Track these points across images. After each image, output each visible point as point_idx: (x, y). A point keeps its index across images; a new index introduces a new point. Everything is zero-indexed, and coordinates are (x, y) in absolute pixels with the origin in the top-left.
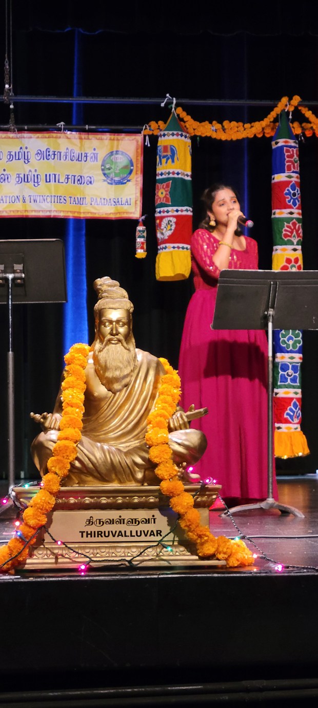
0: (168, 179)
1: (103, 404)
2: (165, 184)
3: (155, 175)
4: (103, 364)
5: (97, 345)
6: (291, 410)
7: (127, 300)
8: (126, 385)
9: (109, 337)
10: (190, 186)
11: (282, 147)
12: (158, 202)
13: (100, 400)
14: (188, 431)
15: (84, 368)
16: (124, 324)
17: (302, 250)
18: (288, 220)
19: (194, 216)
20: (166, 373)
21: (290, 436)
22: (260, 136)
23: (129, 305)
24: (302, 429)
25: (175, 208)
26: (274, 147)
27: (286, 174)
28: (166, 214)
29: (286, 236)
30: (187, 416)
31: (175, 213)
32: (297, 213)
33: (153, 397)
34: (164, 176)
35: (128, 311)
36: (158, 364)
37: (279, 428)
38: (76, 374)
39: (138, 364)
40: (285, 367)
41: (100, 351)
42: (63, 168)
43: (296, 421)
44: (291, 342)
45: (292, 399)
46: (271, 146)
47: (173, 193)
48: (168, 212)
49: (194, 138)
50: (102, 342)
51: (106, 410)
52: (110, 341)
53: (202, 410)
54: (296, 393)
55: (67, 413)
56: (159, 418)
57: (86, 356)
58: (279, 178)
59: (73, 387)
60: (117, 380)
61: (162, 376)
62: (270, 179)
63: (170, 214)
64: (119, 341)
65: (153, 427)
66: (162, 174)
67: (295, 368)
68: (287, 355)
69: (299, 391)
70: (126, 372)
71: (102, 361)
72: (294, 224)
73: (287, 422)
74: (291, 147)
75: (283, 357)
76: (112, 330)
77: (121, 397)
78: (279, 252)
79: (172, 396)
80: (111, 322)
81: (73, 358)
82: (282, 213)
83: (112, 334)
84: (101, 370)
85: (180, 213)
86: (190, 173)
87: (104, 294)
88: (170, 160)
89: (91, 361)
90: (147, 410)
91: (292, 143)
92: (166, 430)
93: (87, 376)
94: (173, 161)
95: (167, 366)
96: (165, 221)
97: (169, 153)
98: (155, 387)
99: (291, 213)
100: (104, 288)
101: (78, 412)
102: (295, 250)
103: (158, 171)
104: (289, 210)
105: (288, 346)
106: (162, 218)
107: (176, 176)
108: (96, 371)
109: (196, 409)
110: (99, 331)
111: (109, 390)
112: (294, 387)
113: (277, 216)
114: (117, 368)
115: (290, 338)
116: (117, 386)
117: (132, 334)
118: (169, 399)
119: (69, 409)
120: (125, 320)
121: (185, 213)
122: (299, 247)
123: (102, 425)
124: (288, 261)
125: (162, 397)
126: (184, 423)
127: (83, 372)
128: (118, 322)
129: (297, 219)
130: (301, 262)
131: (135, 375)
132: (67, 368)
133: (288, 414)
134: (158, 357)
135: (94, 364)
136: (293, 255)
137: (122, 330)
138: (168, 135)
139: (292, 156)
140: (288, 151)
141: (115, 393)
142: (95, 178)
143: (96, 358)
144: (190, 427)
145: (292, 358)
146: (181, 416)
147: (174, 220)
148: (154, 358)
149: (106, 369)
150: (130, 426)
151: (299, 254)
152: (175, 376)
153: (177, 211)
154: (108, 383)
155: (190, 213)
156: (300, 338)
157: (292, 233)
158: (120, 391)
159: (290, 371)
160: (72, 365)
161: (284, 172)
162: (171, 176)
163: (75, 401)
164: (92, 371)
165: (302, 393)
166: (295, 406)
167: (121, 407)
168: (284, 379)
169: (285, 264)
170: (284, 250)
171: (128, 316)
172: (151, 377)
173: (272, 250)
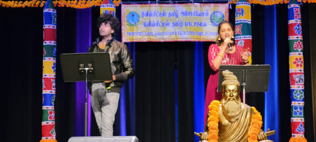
0: (240, 23)
1: (227, 128)
2: (239, 26)
3: (235, 21)
4: (226, 110)
5: (224, 101)
6: (299, 127)
7: (237, 80)
8: (237, 120)
9: (229, 97)
10: (250, 26)
11: (293, 8)
12: (236, 34)
13: (225, 126)
14: (267, 141)
15: (217, 111)
16: (236, 92)
17: (303, 54)
18: (296, 41)
19: (252, 40)
20: (255, 114)
21: (299, 140)
22: (282, 3)
23: (237, 83)
24: (305, 137)
25: (244, 36)
26: (289, 8)
27: (295, 20)
28: (239, 39)
29: (295, 48)
30: (266, 134)
31: (244, 39)
32: (300, 37)
33: (249, 125)
34: (238, 22)
35: (237, 86)
36: (251, 110)
37: (294, 136)
38: (214, 114)
39: (242, 110)
40: (296, 108)
41: (225, 104)
42: (193, 19)
43: (302, 133)
44: (299, 96)
45: (300, 122)
46: (287, 7)
47: (242, 30)
48: (240, 38)
49: (252, 5)
50: (226, 100)
51: (228, 131)
52: (229, 99)
53: (273, 131)
54: (302, 120)
55: (211, 132)
56: (253, 135)
57: (218, 106)
58: (291, 22)
59: (213, 120)
60: (233, 117)
61: (253, 115)
62: (287, 22)
63: (241, 39)
64: (234, 99)
65: (251, 139)
66: (238, 21)
67: (301, 108)
68: (297, 102)
69: (303, 119)
70: (237, 113)
71: (226, 109)
72: (299, 43)
73: (297, 133)
74: (297, 8)
75: (295, 103)
76: (230, 94)
77: (235, 125)
78: (292, 55)
79: (258, 124)
80: (230, 91)
81: (213, 107)
82: (293, 38)
83: (230, 96)
84: (225, 113)
85: (246, 38)
86: (250, 20)
87: (226, 78)
88: (241, 15)
89: (221, 108)
90: (247, 131)
91: (297, 6)
92: (257, 141)
93: (219, 115)
94: (242, 15)
95: (256, 111)
96: (239, 42)
97: (241, 12)
98: (250, 121)
99: (298, 38)
100: (226, 75)
101: (215, 132)
102: (300, 54)
103: (236, 20)
104: (296, 36)
105: (297, 98)
106: (238, 41)
107: (244, 22)
108: (223, 113)
109: (270, 130)
110: (225, 95)
111: (229, 122)
112: (300, 117)
113: (291, 39)
114: (233, 112)
115: (298, 95)
116: (233, 120)
117: (239, 96)
118: (257, 126)
119: (212, 130)
120: (236, 90)
121: (248, 38)
122: (302, 53)
123: (226, 138)
124: (297, 59)
125: (254, 125)
126: (265, 137)
127: (217, 113)
128: (233, 91)
129: (301, 40)
130: (302, 60)
131: (241, 115)
132: (210, 112)
133: (298, 130)
134: (251, 106)
135: (222, 110)
136: (299, 57)
137: (235, 94)
138: (240, 4)
139: (297, 12)
140: (295, 10)
141: (232, 123)
142: (208, 23)
143: (223, 107)
144: (268, 139)
145: (299, 104)
146: (264, 134)
147: (243, 41)
148: (249, 107)
149: (228, 112)
150: (239, 138)
151: (302, 56)
152: (259, 115)
153: (245, 37)
154: (229, 118)
155: (251, 38)
156: (303, 95)
157: (298, 46)
158: (234, 122)
159: (299, 110)
160: (212, 110)
161: (294, 19)
162: (242, 22)
163: (214, 127)
164: (221, 113)
165: (305, 120)
166: (301, 125)
167: (235, 130)
168: (296, 113)
169: (295, 60)
170: (294, 54)
171: (238, 88)
172: (248, 116)
173: (289, 55)
